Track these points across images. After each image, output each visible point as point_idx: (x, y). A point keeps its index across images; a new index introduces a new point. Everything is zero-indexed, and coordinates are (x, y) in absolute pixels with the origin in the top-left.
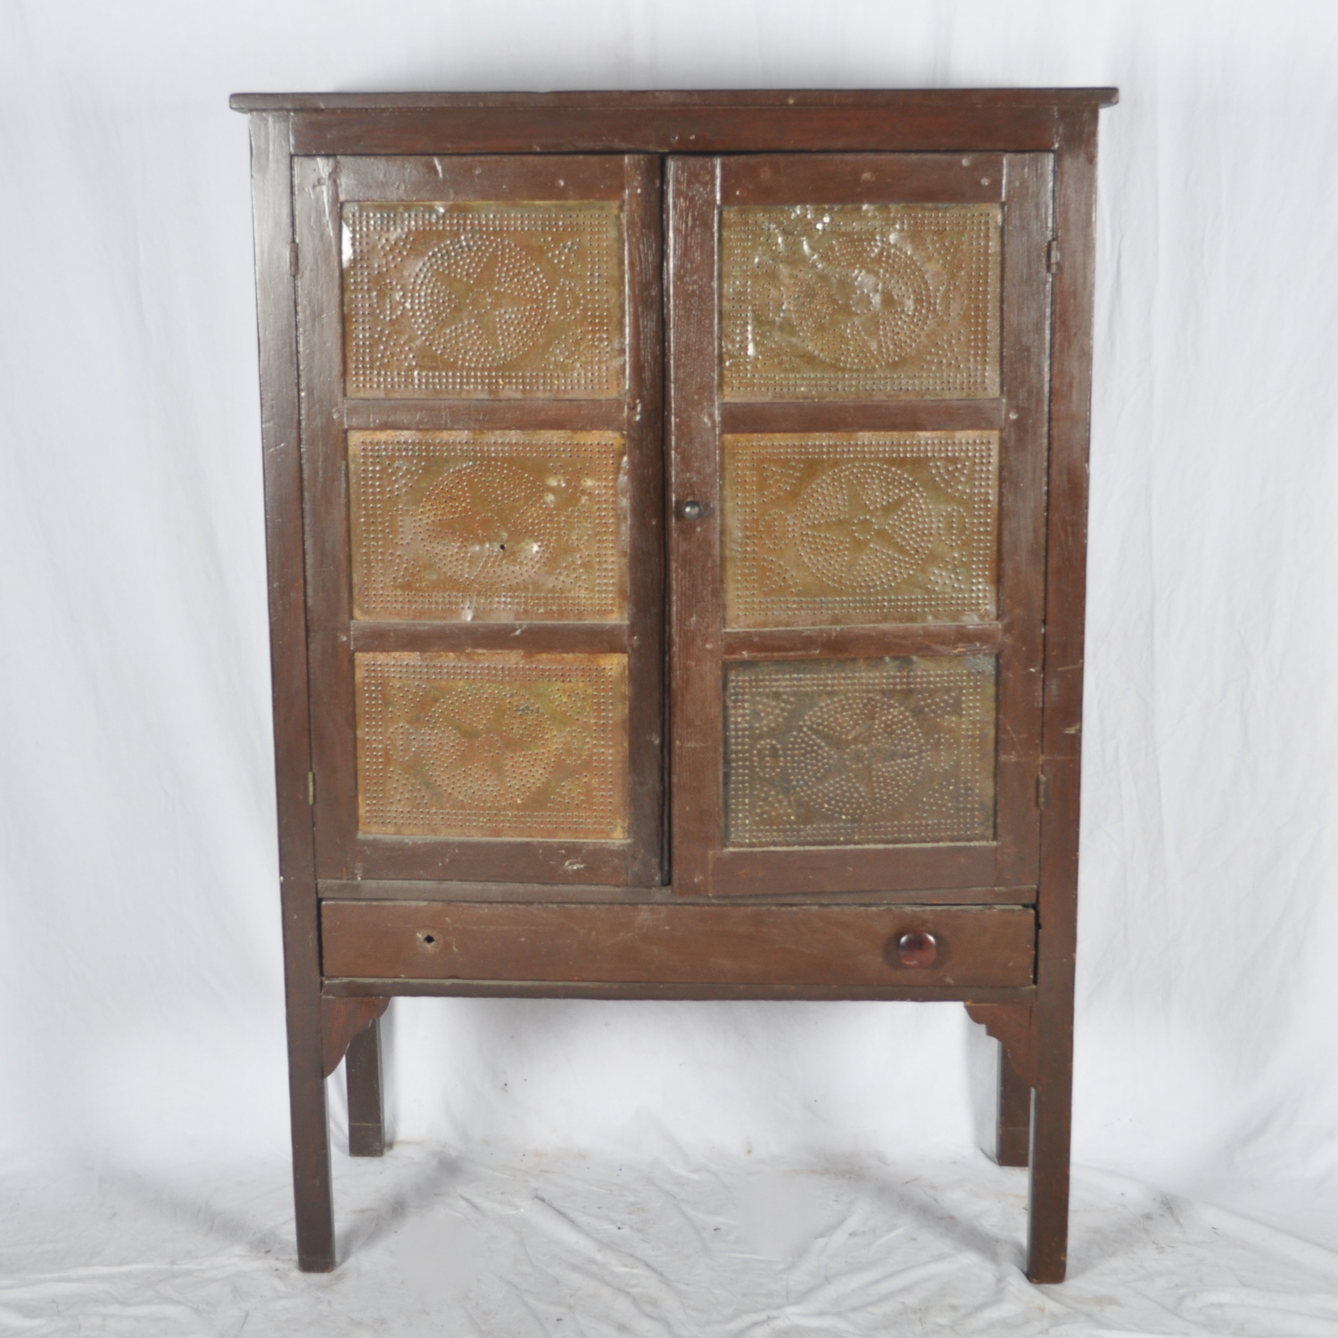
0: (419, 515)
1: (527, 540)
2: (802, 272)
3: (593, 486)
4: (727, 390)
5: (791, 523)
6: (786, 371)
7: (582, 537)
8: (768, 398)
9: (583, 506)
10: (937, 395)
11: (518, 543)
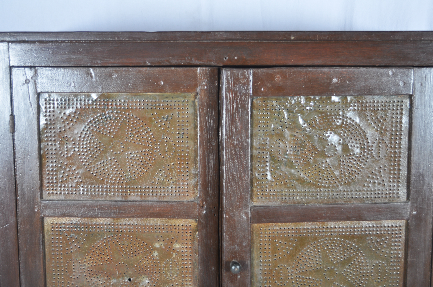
0: (83, 263)
1: (143, 276)
2: (298, 134)
3: (180, 247)
4: (255, 199)
5: (290, 271)
6: (288, 188)
7: (173, 275)
8: (278, 203)
9: (174, 258)
10: (372, 201)
11: (138, 278)
